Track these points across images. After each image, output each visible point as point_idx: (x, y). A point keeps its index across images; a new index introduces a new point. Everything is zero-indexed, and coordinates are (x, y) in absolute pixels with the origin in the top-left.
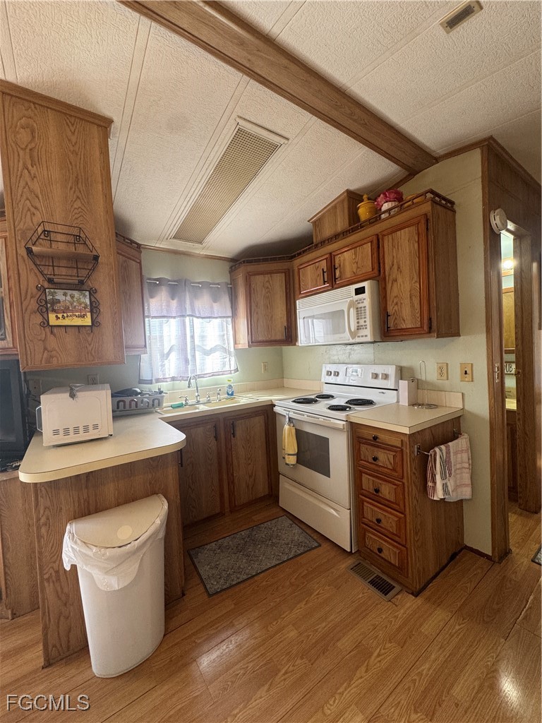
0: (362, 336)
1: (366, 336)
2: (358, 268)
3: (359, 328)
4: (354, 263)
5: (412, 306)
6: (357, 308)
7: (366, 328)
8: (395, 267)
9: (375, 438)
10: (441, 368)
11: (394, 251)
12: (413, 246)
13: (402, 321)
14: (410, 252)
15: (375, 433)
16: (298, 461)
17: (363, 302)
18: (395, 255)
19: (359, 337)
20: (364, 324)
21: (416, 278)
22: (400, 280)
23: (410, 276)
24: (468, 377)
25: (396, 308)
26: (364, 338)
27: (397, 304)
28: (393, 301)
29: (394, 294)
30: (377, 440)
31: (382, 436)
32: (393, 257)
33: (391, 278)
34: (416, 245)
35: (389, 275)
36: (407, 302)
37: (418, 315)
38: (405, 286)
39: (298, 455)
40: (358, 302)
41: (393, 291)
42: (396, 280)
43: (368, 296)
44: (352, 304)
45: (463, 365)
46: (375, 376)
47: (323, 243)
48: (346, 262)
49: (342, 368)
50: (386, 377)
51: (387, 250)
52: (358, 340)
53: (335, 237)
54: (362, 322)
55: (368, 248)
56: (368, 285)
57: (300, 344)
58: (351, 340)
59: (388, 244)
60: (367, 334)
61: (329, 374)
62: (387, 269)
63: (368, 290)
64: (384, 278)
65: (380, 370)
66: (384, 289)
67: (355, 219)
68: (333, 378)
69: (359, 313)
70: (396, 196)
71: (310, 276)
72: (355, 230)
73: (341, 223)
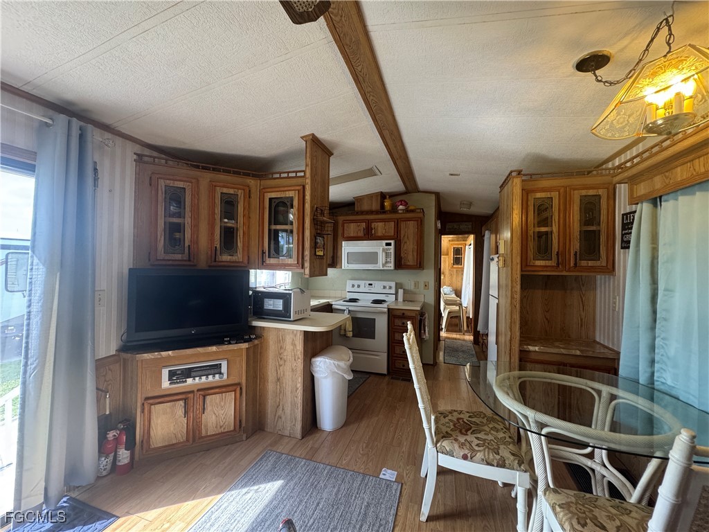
0: (389, 267)
2: (386, 232)
3: (386, 262)
4: (384, 230)
5: (413, 255)
6: (386, 253)
7: (391, 263)
8: (406, 237)
9: (403, 314)
10: (415, 284)
11: (406, 229)
13: (408, 261)
15: (403, 312)
17: (390, 250)
20: (390, 261)
21: (415, 244)
22: (408, 243)
23: (413, 242)
24: (427, 288)
25: (405, 255)
27: (406, 253)
28: (404, 252)
29: (405, 248)
30: (405, 315)
32: (406, 232)
33: (404, 241)
34: (416, 230)
35: (402, 239)
36: (411, 253)
37: (415, 260)
38: (409, 246)
40: (387, 249)
41: (404, 247)
42: (406, 243)
43: (392, 247)
44: (384, 250)
45: (425, 282)
46: (384, 287)
47: (362, 213)
48: (379, 227)
49: (362, 283)
50: (390, 288)
51: (402, 228)
52: (385, 268)
53: (371, 212)
54: (388, 260)
55: (392, 224)
56: (392, 242)
57: (343, 268)
58: (381, 268)
59: (403, 225)
60: (391, 266)
61: (353, 286)
62: (402, 236)
63: (393, 244)
64: (400, 240)
65: (387, 284)
66: (400, 245)
67: (382, 206)
68: (356, 289)
69: (387, 255)
70: (406, 204)
71: (352, 229)
72: (384, 213)
73: (375, 206)
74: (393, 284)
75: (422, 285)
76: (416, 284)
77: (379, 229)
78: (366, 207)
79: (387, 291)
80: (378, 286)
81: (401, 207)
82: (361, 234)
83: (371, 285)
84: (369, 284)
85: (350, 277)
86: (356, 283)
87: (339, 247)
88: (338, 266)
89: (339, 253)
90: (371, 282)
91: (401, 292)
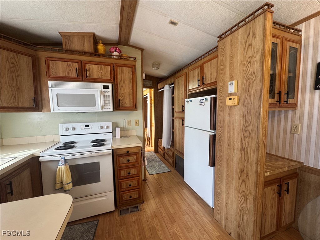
0: (107, 109)
1: (109, 109)
2: (102, 75)
3: (105, 105)
4: (99, 72)
5: (130, 98)
6: (104, 95)
7: (110, 105)
8: (122, 81)
9: (128, 152)
11: (122, 74)
12: (130, 76)
13: (125, 104)
14: (129, 78)
15: (127, 150)
16: (74, 185)
17: (108, 93)
18: (122, 76)
19: (105, 109)
20: (108, 103)
21: (131, 88)
22: (124, 87)
23: (129, 87)
24: (137, 124)
25: (123, 98)
26: (108, 109)
27: (123, 96)
28: (121, 95)
29: (121, 92)
30: (129, 152)
31: (130, 151)
32: (122, 77)
33: (120, 85)
34: (131, 76)
35: (120, 84)
36: (128, 96)
37: (132, 102)
38: (126, 90)
39: (73, 181)
40: (105, 92)
42: (123, 87)
43: (110, 90)
44: (101, 92)
45: (136, 120)
46: (102, 127)
47: (73, 52)
48: (94, 70)
49: (77, 126)
50: (108, 127)
51: (118, 73)
52: (104, 110)
53: (84, 53)
54: (107, 102)
55: (108, 68)
56: (110, 85)
57: (52, 111)
58: (100, 110)
59: (119, 70)
60: (110, 108)
61: (67, 129)
62: (119, 81)
63: (110, 87)
64: (117, 85)
65: (104, 124)
66: (117, 89)
67: (96, 50)
68: (71, 132)
69: (105, 97)
70: (120, 52)
71: (61, 68)
72: (99, 55)
73: (88, 47)
74: (110, 124)
75: (134, 123)
76: (129, 123)
77: (95, 71)
78: (76, 46)
79: (105, 130)
80: (95, 127)
81: (115, 53)
82: (73, 74)
83: (88, 126)
84: (86, 126)
85: (62, 120)
86: (70, 126)
87: (44, 88)
88: (45, 110)
89: (44, 95)
90: (87, 124)
91: (118, 130)
